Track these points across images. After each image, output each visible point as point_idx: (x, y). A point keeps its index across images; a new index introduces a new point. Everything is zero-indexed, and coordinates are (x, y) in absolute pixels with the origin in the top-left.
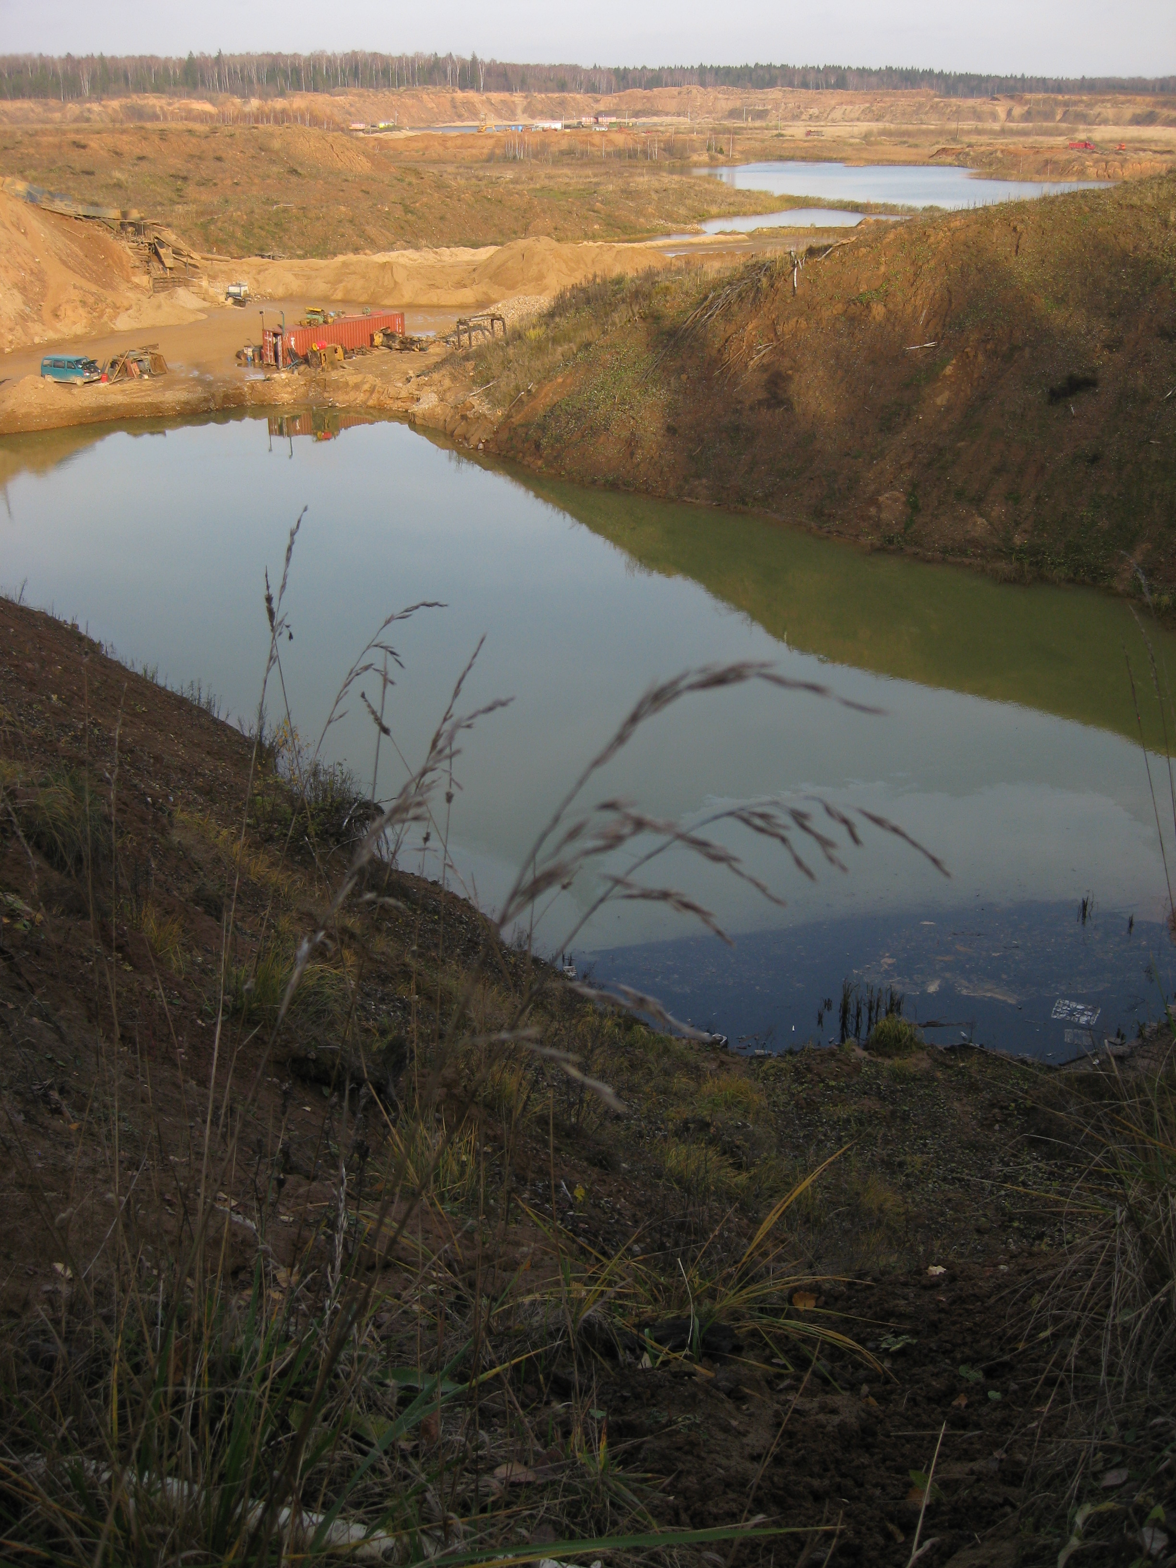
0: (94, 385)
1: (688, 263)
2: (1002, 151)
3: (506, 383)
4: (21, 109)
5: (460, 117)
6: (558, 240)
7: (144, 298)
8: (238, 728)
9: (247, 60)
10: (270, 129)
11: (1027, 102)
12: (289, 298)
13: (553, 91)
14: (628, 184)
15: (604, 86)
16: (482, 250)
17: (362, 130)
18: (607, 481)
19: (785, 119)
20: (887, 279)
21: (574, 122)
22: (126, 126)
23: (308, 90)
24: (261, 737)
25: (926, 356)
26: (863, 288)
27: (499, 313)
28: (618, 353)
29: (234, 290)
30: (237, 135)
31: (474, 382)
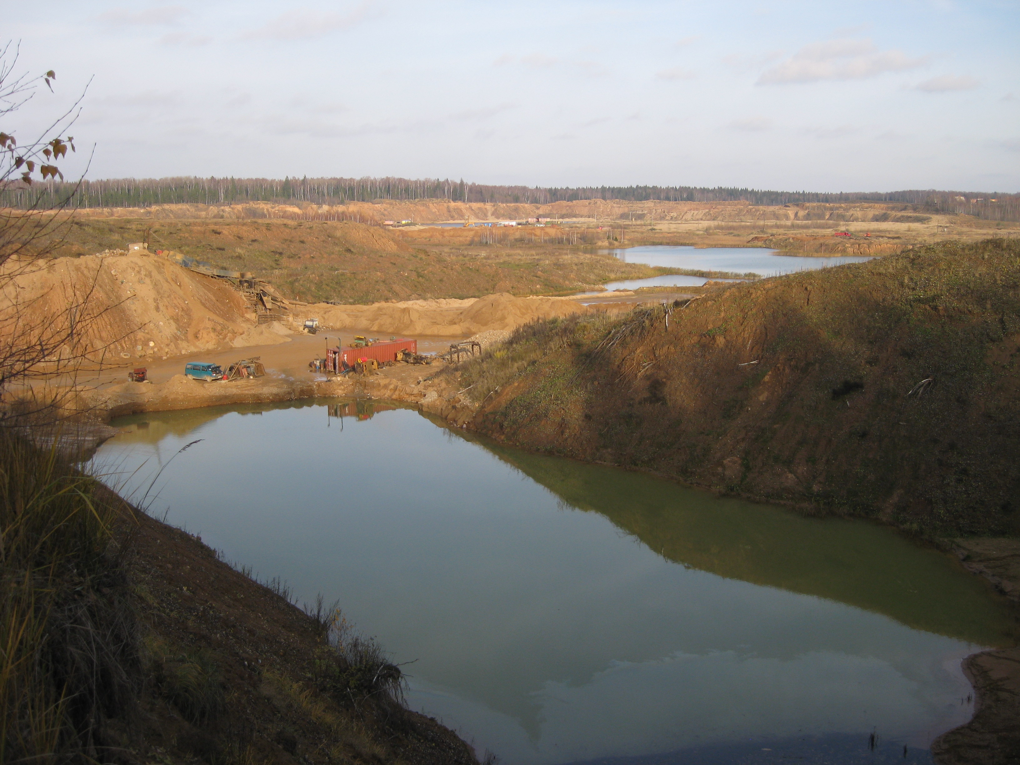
0: (219, 382)
1: (598, 311)
2: (793, 238)
3: (481, 386)
4: (181, 209)
5: (453, 218)
6: (514, 295)
7: (252, 328)
8: (304, 610)
9: (321, 182)
10: (335, 225)
11: (807, 208)
12: (344, 329)
13: (511, 202)
14: (558, 260)
15: (542, 199)
16: (466, 300)
17: (392, 225)
18: (546, 450)
19: (655, 219)
20: (725, 320)
21: (524, 221)
22: (245, 221)
23: (358, 200)
24: (318, 616)
25: (752, 369)
26: (710, 327)
27: (477, 341)
28: (554, 368)
29: (309, 323)
30: (314, 228)
31: (461, 385)
